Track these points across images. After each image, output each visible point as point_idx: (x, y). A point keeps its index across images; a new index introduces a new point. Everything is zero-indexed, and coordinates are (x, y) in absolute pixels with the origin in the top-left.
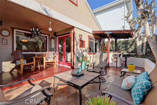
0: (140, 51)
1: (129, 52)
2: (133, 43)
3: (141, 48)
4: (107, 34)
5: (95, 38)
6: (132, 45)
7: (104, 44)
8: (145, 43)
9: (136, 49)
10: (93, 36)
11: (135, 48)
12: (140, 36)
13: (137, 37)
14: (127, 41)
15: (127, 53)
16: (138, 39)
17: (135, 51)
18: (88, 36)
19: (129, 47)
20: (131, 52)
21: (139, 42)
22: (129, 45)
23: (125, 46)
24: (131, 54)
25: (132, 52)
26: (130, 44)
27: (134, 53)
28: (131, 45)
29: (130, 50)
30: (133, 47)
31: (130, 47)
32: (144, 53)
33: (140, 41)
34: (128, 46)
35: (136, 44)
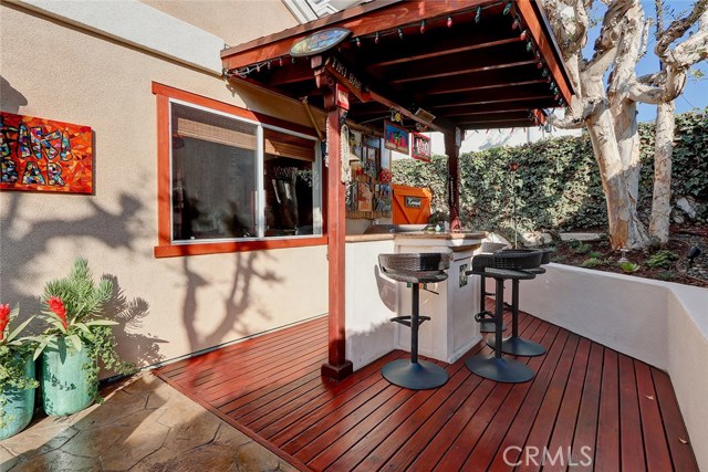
0: (625, 216)
1: (556, 222)
2: (577, 160)
3: (635, 196)
4: (304, 61)
5: (261, 117)
6: (571, 178)
7: (379, 170)
8: (662, 151)
9: (597, 198)
10: (237, 100)
11: (595, 197)
12: (630, 102)
13: (603, 105)
14: (540, 148)
15: (539, 228)
16: (607, 121)
17: (592, 216)
18: (158, 89)
19: (554, 191)
20: (565, 226)
21: (620, 149)
22: (554, 176)
23: (528, 187)
24: (565, 237)
25: (574, 224)
26: (560, 170)
27: (584, 231)
28: (568, 175)
29: (563, 210)
30: (579, 189)
31: (560, 190)
32: (661, 231)
33: (627, 143)
34: (548, 180)
35: (597, 168)
